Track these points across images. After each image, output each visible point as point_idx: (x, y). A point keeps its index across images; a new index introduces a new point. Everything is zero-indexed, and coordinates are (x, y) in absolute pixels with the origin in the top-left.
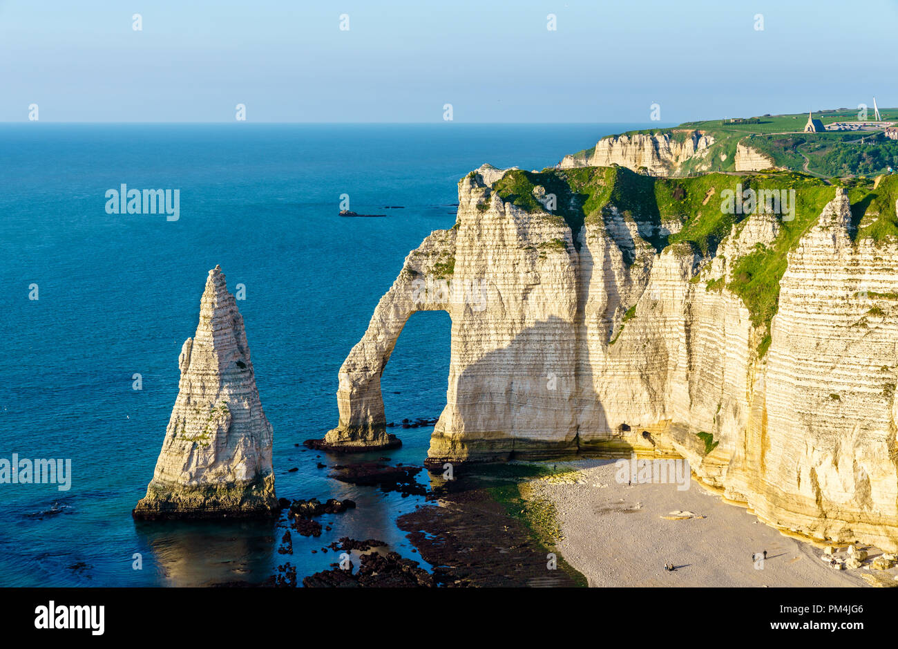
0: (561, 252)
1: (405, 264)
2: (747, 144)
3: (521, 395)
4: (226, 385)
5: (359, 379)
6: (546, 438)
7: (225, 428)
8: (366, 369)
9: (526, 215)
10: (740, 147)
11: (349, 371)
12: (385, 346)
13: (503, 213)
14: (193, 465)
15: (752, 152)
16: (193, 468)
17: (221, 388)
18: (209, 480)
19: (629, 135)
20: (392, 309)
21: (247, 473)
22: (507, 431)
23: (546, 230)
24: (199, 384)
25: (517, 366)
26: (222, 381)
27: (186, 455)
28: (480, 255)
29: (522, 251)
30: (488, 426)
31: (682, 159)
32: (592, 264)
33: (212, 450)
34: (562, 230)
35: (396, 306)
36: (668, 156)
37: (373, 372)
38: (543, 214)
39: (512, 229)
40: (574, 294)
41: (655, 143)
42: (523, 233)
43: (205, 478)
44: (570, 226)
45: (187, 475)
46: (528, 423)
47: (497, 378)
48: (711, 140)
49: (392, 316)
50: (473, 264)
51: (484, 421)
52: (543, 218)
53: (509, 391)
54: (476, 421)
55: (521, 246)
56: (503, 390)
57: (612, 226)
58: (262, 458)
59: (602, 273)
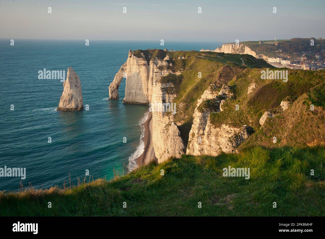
0: (144, 66)
1: (121, 67)
2: (247, 46)
3: (138, 94)
4: (71, 90)
5: (112, 89)
6: (142, 102)
7: (70, 98)
8: (114, 87)
9: (138, 59)
10: (246, 47)
11: (110, 88)
12: (117, 83)
13: (134, 58)
14: (64, 104)
15: (248, 47)
16: (64, 105)
17: (70, 90)
18: (68, 107)
19: (228, 44)
20: (118, 76)
21: (75, 106)
22: (136, 100)
23: (142, 62)
24: (67, 89)
25: (137, 88)
26: (71, 89)
27: (63, 102)
28: (130, 66)
29: (137, 66)
30: (132, 99)
31: (237, 49)
32: (150, 68)
33: (68, 102)
34: (145, 62)
35: (119, 75)
36: (235, 48)
37: (115, 88)
38: (142, 58)
39: (135, 61)
40: (147, 74)
41: (232, 45)
42: (137, 62)
43: (67, 107)
44: (147, 61)
45: (63, 106)
46: (139, 99)
47: (133, 90)
48: (242, 45)
49: (118, 77)
50: (129, 68)
51: (131, 98)
52: (142, 59)
53: (136, 93)
54: (130, 98)
55: (137, 65)
56: (134, 93)
57: (155, 61)
58: (78, 104)
59: (152, 70)
